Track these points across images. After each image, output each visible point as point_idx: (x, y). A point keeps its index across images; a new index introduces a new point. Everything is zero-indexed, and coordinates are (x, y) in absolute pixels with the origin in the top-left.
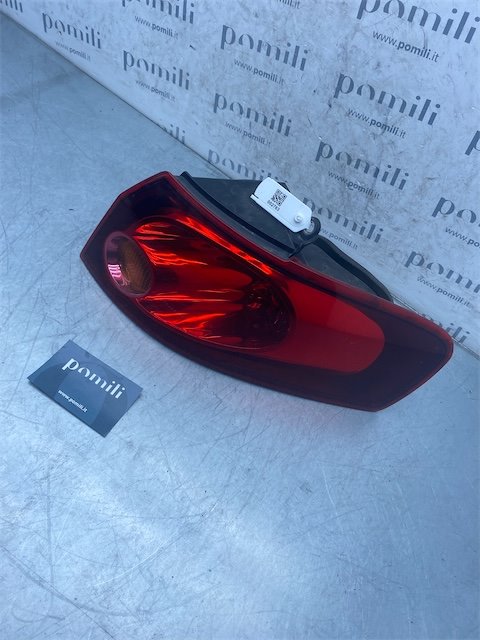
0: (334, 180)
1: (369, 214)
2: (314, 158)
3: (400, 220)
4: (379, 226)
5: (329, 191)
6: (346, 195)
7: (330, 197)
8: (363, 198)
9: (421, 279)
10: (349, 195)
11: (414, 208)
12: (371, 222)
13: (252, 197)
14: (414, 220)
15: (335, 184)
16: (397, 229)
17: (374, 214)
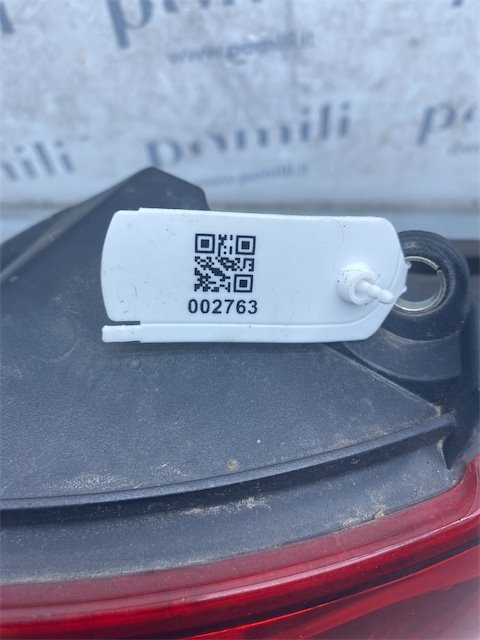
0: (189, 67)
1: (306, 89)
2: (112, 43)
3: (378, 61)
4: (336, 100)
5: (193, 96)
6: (234, 82)
7: (202, 106)
8: (276, 66)
9: (457, 148)
10: (242, 78)
11: (405, 14)
12: (315, 106)
13: (110, 334)
14: (414, 43)
15: (197, 73)
16: (380, 85)
17: (317, 84)
